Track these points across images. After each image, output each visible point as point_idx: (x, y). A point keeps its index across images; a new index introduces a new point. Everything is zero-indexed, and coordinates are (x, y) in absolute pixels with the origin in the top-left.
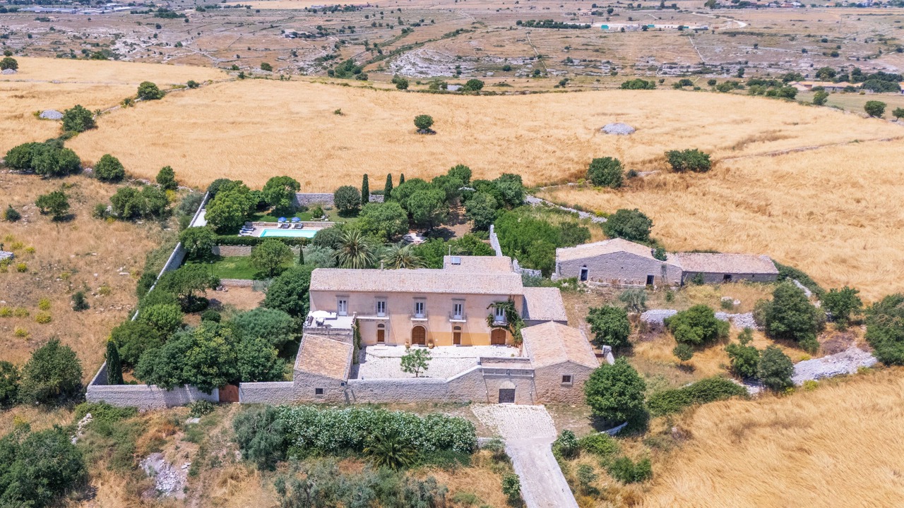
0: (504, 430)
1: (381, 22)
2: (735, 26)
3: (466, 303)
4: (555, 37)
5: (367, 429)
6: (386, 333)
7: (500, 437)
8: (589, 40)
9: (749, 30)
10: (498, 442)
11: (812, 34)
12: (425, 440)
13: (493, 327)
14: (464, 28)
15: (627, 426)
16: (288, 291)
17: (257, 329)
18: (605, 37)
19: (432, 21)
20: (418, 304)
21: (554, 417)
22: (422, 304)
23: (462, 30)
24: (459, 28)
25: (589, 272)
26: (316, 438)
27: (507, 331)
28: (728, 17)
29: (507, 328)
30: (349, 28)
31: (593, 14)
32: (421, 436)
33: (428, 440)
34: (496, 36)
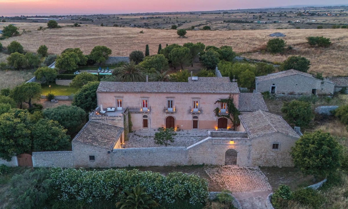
0: (230, 186)
1: (170, 22)
2: (311, 21)
3: (201, 100)
4: (239, 26)
5: (119, 187)
6: (149, 122)
7: (228, 191)
8: (253, 27)
9: (316, 22)
10: (226, 195)
11: (342, 23)
12: (166, 195)
13: (219, 116)
14: (203, 23)
15: (327, 182)
16: (86, 95)
17: (56, 116)
18: (259, 26)
19: (190, 21)
20: (169, 101)
21: (267, 176)
22: (172, 101)
23: (202, 24)
24: (201, 23)
25: (276, 88)
26: (78, 194)
27: (228, 119)
28: (308, 19)
29: (228, 117)
30: (157, 24)
31: (254, 18)
32: (163, 191)
33: (169, 195)
34: (215, 26)
